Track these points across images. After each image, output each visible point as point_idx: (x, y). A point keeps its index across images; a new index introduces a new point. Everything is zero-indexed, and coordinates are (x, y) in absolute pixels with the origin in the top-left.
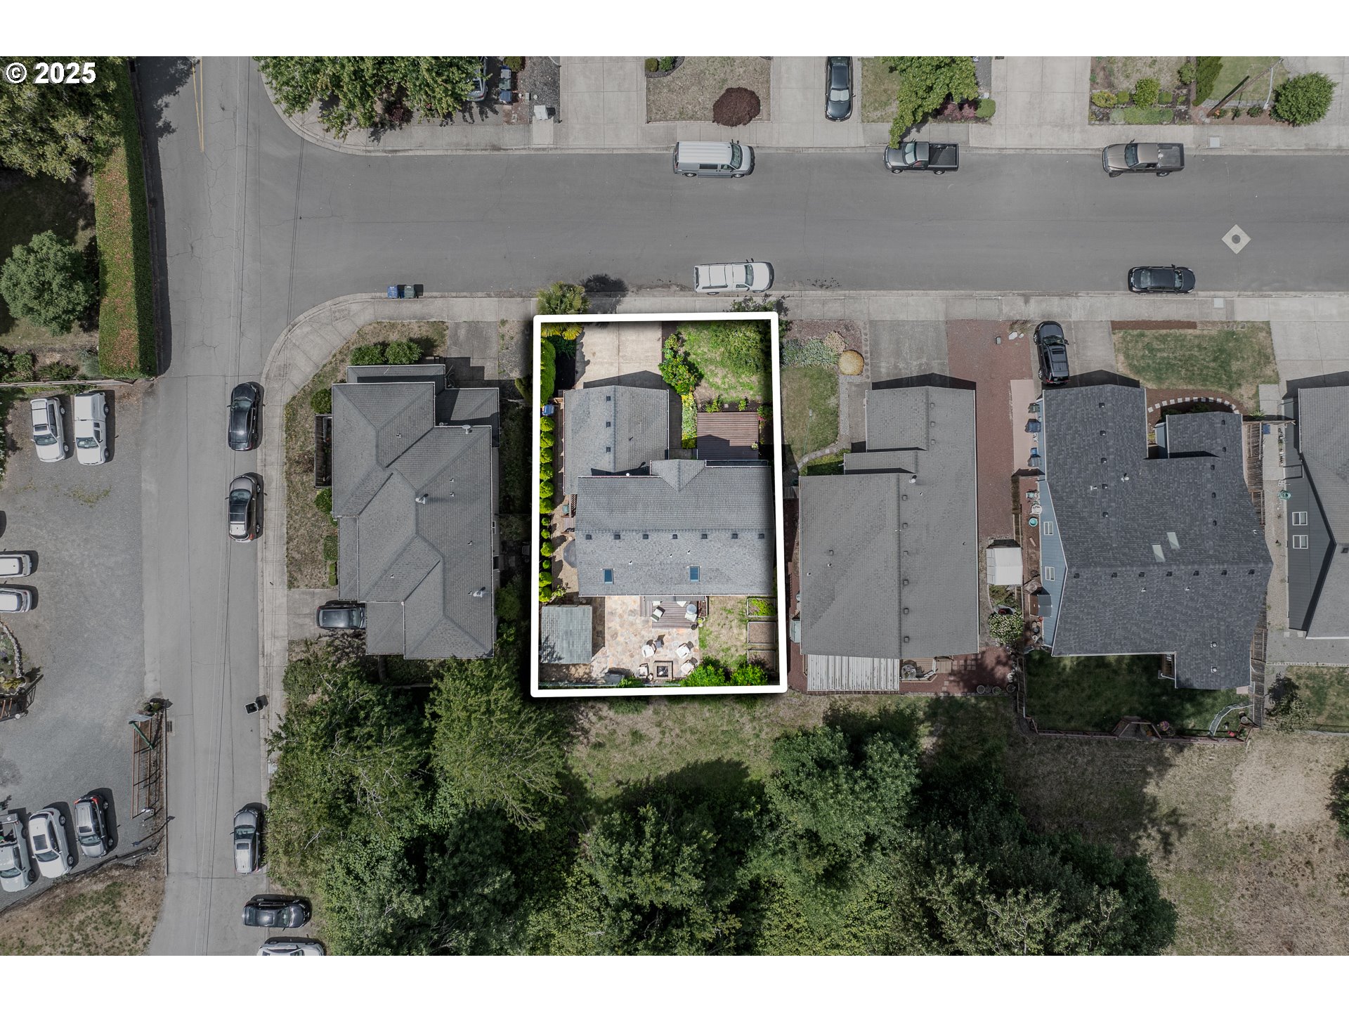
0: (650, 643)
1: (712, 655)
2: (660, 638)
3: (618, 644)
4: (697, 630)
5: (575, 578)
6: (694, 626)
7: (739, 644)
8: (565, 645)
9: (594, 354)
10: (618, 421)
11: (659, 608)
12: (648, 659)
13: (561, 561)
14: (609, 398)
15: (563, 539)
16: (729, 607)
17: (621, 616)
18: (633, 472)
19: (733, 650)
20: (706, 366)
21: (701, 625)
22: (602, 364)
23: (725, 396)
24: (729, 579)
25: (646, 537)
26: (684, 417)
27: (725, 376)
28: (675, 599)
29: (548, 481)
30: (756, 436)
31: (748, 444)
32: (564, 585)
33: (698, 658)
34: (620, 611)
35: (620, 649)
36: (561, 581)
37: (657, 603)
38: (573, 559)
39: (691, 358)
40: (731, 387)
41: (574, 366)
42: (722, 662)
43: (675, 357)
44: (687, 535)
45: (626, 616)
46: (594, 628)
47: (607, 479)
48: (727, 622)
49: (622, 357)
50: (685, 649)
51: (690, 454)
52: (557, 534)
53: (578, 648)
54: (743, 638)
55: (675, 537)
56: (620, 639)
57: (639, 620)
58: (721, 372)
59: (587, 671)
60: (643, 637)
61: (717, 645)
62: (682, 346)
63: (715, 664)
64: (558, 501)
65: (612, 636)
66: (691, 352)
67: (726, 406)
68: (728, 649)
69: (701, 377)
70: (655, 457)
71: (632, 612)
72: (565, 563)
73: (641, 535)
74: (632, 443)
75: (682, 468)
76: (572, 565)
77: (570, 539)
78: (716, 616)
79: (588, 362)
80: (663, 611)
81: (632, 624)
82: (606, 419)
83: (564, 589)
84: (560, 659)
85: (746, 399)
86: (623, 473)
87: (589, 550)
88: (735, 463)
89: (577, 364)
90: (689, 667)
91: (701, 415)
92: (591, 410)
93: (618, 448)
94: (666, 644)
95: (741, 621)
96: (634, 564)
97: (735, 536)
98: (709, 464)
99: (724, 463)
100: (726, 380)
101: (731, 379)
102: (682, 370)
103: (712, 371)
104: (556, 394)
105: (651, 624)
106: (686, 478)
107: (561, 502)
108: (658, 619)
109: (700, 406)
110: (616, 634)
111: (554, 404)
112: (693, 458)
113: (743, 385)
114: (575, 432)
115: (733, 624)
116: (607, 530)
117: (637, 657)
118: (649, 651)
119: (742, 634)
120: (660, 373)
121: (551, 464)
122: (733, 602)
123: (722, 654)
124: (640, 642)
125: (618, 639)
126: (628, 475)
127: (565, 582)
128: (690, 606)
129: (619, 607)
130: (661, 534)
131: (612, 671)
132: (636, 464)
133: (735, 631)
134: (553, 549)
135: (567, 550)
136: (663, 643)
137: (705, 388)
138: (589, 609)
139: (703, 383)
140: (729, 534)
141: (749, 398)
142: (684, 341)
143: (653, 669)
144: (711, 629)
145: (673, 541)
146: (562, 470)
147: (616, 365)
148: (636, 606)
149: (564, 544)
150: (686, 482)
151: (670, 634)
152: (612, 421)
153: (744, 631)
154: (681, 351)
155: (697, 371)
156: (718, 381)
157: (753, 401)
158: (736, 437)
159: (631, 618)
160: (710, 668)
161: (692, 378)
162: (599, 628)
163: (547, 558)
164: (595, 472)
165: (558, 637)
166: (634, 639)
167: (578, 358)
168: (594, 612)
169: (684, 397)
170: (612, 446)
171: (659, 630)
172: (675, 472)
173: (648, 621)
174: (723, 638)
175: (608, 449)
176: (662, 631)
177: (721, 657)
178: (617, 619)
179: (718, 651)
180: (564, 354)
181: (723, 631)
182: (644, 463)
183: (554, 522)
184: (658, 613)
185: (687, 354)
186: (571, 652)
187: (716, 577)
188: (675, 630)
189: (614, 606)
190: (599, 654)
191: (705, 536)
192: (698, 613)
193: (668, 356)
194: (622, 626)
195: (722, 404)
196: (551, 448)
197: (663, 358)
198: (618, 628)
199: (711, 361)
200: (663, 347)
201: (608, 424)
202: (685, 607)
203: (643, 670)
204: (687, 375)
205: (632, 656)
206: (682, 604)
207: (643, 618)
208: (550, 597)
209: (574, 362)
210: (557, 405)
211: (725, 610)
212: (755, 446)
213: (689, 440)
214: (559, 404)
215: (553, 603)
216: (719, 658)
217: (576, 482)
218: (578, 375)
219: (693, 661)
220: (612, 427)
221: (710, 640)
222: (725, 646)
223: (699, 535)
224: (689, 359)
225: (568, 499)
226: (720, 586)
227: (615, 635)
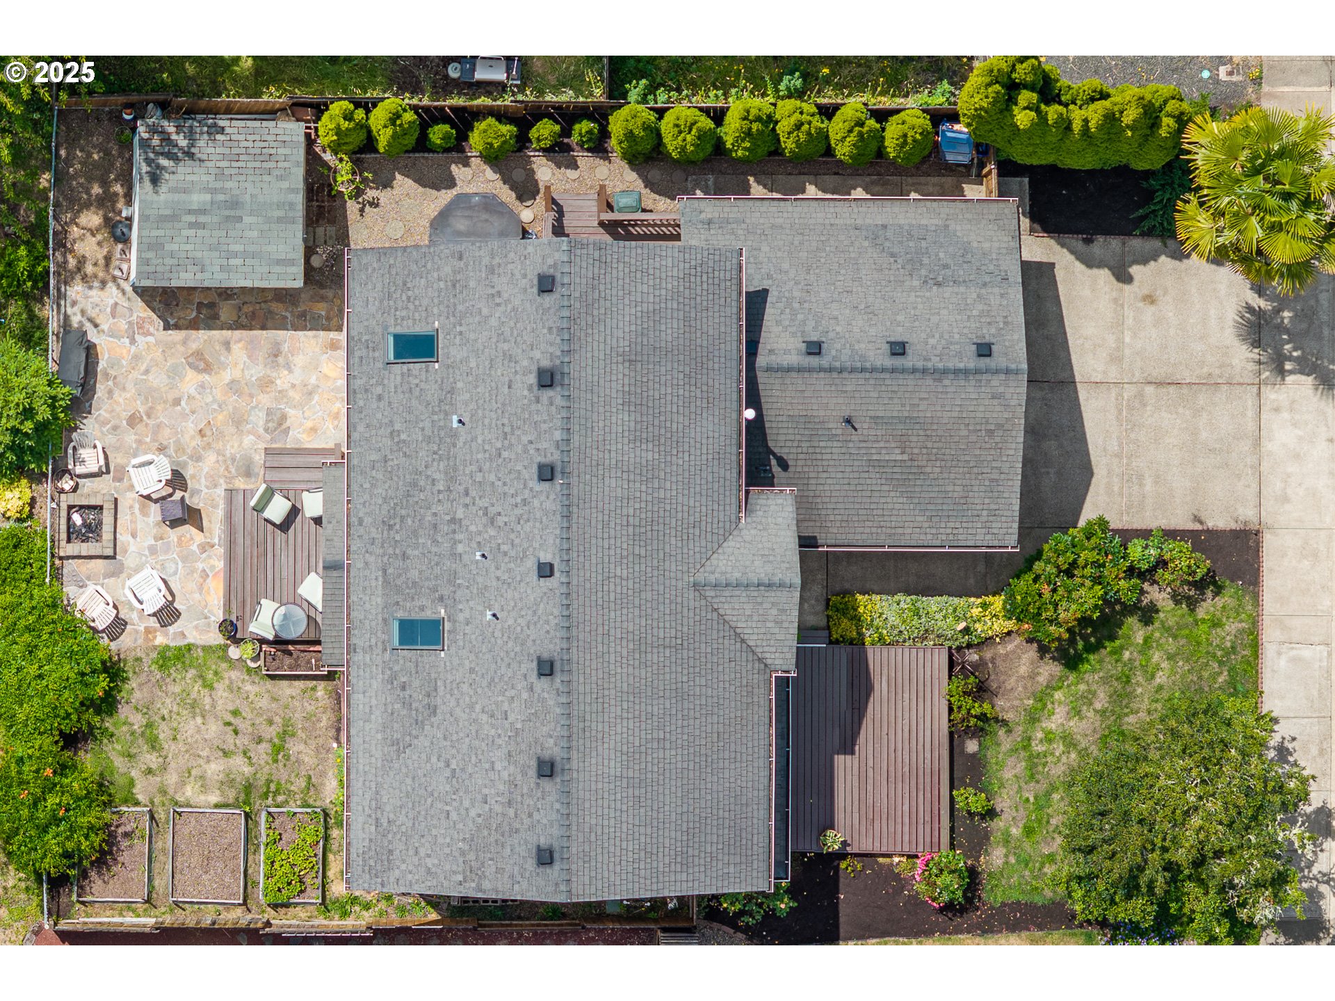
0: (177, 480)
1: (135, 690)
2: (191, 516)
3: (174, 373)
4: (217, 639)
5: (395, 230)
6: (231, 630)
7: (172, 779)
8: (198, 199)
9: (1150, 299)
10: (910, 381)
11: (294, 512)
12: (121, 475)
13: (451, 183)
14: (984, 350)
15: (526, 190)
16: (294, 747)
17: (266, 384)
18: (756, 430)
19: (152, 760)
20: (1105, 681)
21: (234, 652)
22: (1118, 324)
23: (1006, 742)
24: (399, 747)
25: (547, 473)
26: (933, 604)
27: (1069, 741)
28: (332, 567)
29: (719, 146)
30: (866, 846)
31: (839, 817)
32: (370, 194)
33: (125, 642)
34: (283, 380)
35: (157, 379)
36: (387, 184)
37: (313, 504)
38: (460, 224)
39: (1134, 630)
40: (1034, 764)
41: (1108, 232)
42: (108, 724)
43: (1131, 571)
44: (551, 611)
45: (265, 400)
46: (226, 293)
47: (734, 344)
48: (242, 741)
49: (1140, 395)
50: (154, 600)
51: (812, 620)
52: (544, 171)
53: (185, 242)
54: (190, 792)
55: (546, 571)
56: (191, 381)
57: (252, 444)
58: (1085, 727)
59: (89, 269)
60: (198, 458)
61: (166, 705)
62: (1176, 598)
63: (108, 704)
64: (655, 174)
65: (199, 354)
66: (1155, 630)
67: (972, 746)
68: (154, 744)
69: (1071, 661)
70: (806, 508)
71: (278, 423)
72: (446, 196)
73: (554, 457)
74: (838, 428)
75: (773, 596)
76: (440, 222)
77: (526, 215)
78: (264, 703)
79: (1124, 277)
80: (285, 526)
81: (238, 421)
82: (915, 339)
83: (358, 193)
84: (155, 180)
85: (991, 813)
86: (753, 399)
87: (501, 283)
88: (783, 772)
89: (1115, 243)
90: (101, 615)
91: (940, 660)
92: (948, 291)
93: (819, 381)
94: (173, 535)
95: (248, 788)
96: (454, 435)
97: (547, 769)
98: (783, 683)
99: (783, 736)
100: (1059, 748)
101: (1060, 763)
102: (1087, 598)
103: (1088, 698)
104: (1008, 169)
105: (240, 483)
106: (737, 609)
107: (649, 184)
108: (259, 509)
109: (973, 656)
110: (208, 369)
111: (982, 165)
112: (805, 633)
113: (1042, 802)
114: (877, 235)
115: (238, 762)
116: (570, 344)
117: (130, 438)
118: (151, 479)
119: (204, 788)
120: (1082, 523)
121: (777, 151)
122: (309, 759)
123: (138, 721)
124: (180, 449)
125: (191, 374)
126: (750, 414)
127: (383, 196)
128: (300, 615)
129: (297, 377)
130: (556, 523)
131: (90, 351)
132: (781, 439)
133: (215, 768)
134: (493, 158)
135: (490, 204)
136: (175, 523)
137: (1033, 676)
138: (294, 278)
139: (1050, 669)
140: (552, 749)
141: (998, 824)
142: (1192, 604)
143: (92, 491)
144: (221, 688)
145: (531, 564)
146: (757, 190)
147: (1113, 375)
148: (299, 436)
149: (507, 195)
150: (725, 609)
151: (204, 548)
152: (908, 362)
153: (214, 798)
154: (1158, 595)
155: (1091, 649)
156: (1056, 720)
157: (986, 836)
158: (862, 778)
159: (259, 418)
160: (103, 682)
161: (1062, 632)
162: (226, 311)
163: (463, 136)
164: (756, 303)
165: (220, 174)
166: (190, 427)
167: (1136, 243)
168: (283, 295)
169: (998, 602)
170: (824, 361)
171: (220, 513)
172: (760, 571)
173: (248, 473)
174: (190, 727)
175: (815, 349)
176: (215, 520)
177: (129, 717)
178: (257, 372)
179: (145, 709)
180: (1149, 196)
181: (213, 728)
182: (784, 465)
183: (585, 160)
184: (277, 509)
185: (1148, 614)
186: (174, 218)
187: (408, 704)
188: (220, 565)
189: (299, 360)
190: (141, 310)
191: (546, 668)
192: (279, 642)
193: (1136, 550)
194: (234, 387)
195: (979, 733)
196: (829, 151)
197: (1127, 535)
198: (227, 376)
199: (1122, 697)
200: (1171, 534)
201: (898, 349)
202: (297, 601)
203: (90, 460)
204: (1069, 613)
205: (133, 420)
206: (312, 588)
207: (259, 458)
208: (335, 148)
209: (1124, 231)
210: (972, 172)
211: (285, 734)
212: (833, 841)
213: (857, 619)
214: (979, 179)
215: (312, 159)
216: (124, 711)
217: (721, 240)
218: (1079, 245)
219: (118, 626)
220: (889, 362)
221: (184, 681)
222: (163, 732)
223: (551, 648)
224: (1132, 621)
225: (663, 208)
226: (377, 717)
227: (201, 362)
